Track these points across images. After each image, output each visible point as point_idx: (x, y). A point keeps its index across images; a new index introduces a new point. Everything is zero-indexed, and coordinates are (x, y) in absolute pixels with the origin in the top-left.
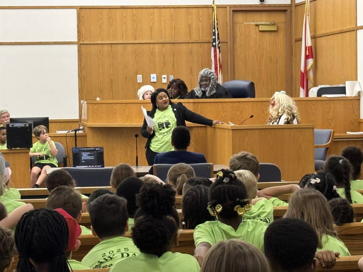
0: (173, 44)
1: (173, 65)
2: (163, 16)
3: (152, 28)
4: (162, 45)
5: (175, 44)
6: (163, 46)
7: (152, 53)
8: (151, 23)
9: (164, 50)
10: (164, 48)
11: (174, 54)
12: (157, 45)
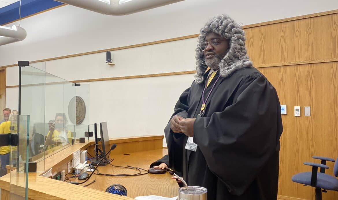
0: (309, 65)
1: (310, 92)
2: (297, 31)
3: (282, 47)
4: (295, 67)
5: (312, 65)
6: (297, 69)
7: (282, 79)
8: (282, 41)
9: (297, 74)
10: (297, 71)
11: (311, 79)
12: (288, 67)
